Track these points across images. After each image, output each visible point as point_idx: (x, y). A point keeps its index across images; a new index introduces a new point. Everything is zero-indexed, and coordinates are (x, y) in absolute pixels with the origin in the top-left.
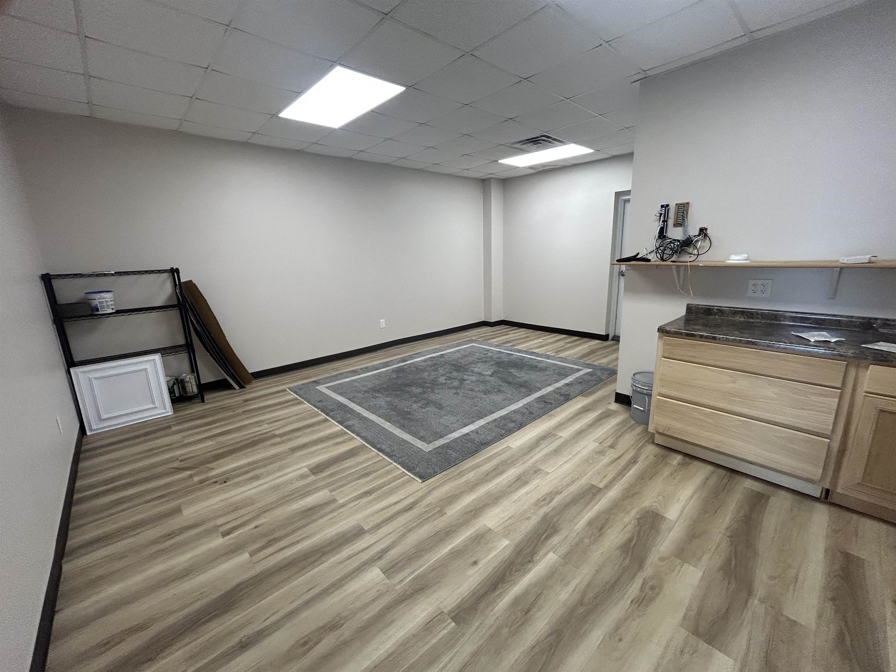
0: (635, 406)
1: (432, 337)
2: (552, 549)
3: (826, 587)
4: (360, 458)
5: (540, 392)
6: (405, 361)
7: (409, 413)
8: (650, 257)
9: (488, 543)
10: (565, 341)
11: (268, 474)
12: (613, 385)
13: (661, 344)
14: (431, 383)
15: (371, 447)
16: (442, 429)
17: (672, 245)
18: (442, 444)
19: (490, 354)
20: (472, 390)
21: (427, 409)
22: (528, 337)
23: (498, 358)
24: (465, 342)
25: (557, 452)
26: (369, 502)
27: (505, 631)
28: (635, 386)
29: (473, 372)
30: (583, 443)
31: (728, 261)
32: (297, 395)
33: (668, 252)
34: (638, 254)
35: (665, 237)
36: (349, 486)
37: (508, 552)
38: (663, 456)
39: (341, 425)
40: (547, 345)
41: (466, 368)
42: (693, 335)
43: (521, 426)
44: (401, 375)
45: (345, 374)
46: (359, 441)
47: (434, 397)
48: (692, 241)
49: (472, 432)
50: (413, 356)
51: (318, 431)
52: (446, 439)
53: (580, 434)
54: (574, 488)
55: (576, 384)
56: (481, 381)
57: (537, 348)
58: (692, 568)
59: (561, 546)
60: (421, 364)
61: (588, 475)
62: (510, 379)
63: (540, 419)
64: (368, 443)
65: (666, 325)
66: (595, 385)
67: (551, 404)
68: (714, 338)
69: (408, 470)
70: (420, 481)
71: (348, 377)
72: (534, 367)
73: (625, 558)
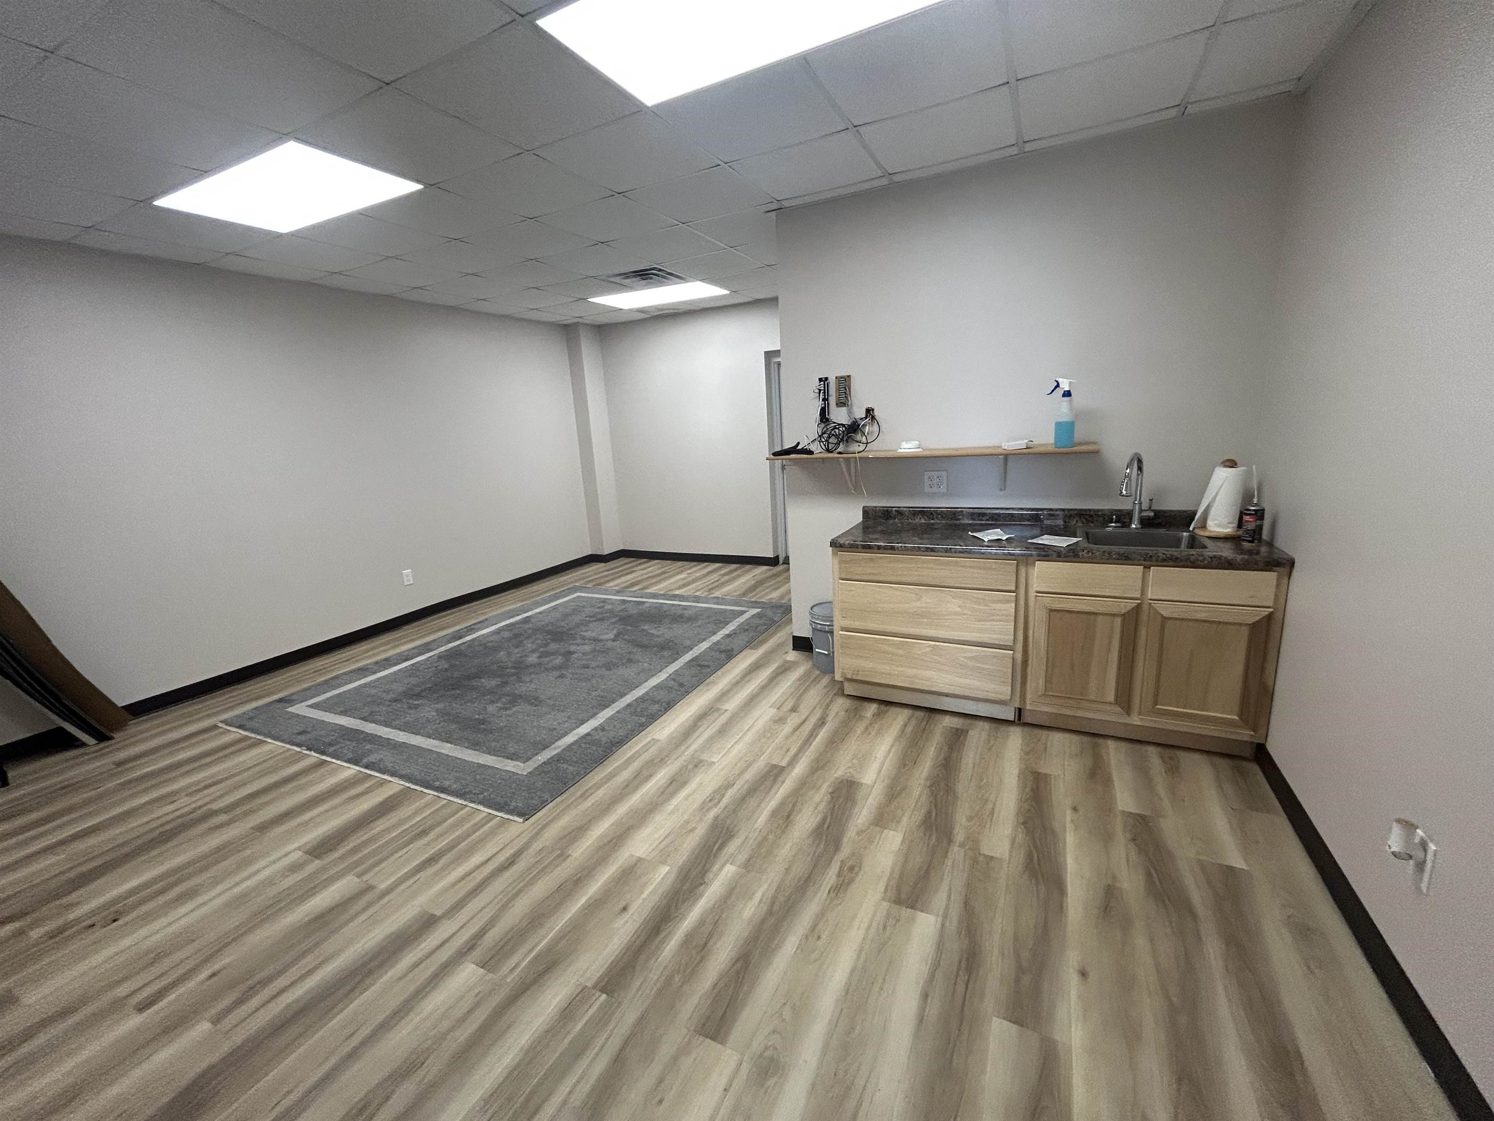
0: (817, 650)
1: (504, 591)
2: (728, 860)
3: (1019, 813)
4: (404, 811)
5: (691, 652)
6: (460, 638)
7: (482, 722)
8: (813, 447)
9: (640, 877)
10: (720, 573)
11: (215, 882)
12: (789, 627)
13: (836, 561)
14: (514, 668)
15: (422, 789)
16: (545, 734)
17: (837, 431)
18: (548, 757)
19: (608, 607)
20: (586, 667)
21: (514, 709)
22: (664, 573)
23: (622, 611)
24: (564, 593)
25: (722, 731)
26: (436, 874)
27: (677, 978)
28: (814, 622)
29: (584, 638)
30: (756, 713)
31: (900, 451)
32: (246, 730)
33: (833, 440)
34: (798, 444)
35: (827, 420)
36: (393, 859)
37: (669, 882)
38: (856, 708)
39: (356, 764)
40: (694, 581)
41: (571, 634)
42: (870, 547)
43: (668, 706)
44: (457, 663)
45: (345, 677)
46: (397, 784)
47: (523, 689)
48: (859, 425)
49: (596, 729)
50: (473, 627)
51: (311, 784)
52: (555, 748)
53: (752, 701)
54: (749, 775)
55: (740, 633)
56: (600, 651)
57: (680, 588)
58: (892, 832)
59: (740, 853)
60: (491, 639)
61: (768, 752)
62: (645, 641)
63: (695, 692)
64: (416, 784)
65: (838, 537)
66: (767, 629)
67: (708, 666)
68: (892, 548)
69: (496, 810)
70: (521, 820)
71: (351, 682)
72: (679, 618)
73: (819, 845)
